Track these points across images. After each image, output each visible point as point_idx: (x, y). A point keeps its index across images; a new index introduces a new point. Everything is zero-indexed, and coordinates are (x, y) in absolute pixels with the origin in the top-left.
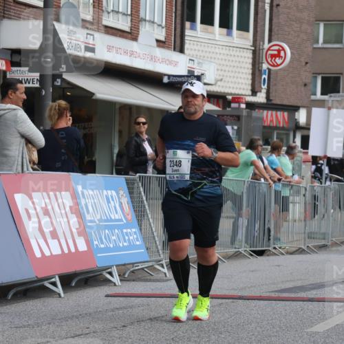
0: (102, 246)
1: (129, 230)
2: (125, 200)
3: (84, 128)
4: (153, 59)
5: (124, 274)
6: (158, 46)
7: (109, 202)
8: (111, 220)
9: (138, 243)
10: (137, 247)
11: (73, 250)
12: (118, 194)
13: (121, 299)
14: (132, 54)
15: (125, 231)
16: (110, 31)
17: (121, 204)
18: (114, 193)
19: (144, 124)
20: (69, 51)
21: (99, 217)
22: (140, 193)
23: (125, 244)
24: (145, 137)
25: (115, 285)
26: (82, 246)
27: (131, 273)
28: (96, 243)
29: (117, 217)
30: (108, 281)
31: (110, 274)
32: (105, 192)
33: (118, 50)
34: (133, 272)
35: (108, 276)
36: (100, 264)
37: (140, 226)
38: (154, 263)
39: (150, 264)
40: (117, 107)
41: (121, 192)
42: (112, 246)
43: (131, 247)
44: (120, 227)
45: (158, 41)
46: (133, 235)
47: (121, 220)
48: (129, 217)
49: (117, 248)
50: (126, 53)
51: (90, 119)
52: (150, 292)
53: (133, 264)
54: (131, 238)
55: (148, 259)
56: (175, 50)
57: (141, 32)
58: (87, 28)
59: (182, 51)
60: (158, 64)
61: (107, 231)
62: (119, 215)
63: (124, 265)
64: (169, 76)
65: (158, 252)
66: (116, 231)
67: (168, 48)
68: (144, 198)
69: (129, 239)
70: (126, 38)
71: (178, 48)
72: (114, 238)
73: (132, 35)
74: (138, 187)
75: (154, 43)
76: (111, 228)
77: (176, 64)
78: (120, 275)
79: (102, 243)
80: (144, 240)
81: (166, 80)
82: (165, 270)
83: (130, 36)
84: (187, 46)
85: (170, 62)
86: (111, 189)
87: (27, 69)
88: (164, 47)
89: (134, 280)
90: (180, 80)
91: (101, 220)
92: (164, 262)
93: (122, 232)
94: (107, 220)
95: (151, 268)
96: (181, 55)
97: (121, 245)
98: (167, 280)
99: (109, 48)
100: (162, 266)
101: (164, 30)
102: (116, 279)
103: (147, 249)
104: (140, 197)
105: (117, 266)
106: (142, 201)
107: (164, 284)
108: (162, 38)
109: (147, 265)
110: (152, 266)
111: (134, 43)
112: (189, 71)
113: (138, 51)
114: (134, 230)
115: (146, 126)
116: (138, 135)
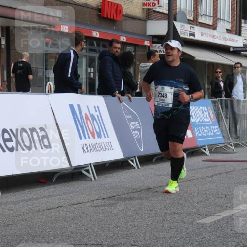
0: (200, 135)
1: (214, 127)
4: (224, 39)
5: (212, 149)
6: (227, 32)
7: (203, 113)
8: (204, 122)
9: (218, 134)
10: (218, 136)
12: (208, 108)
13: (210, 162)
14: (214, 36)
15: (211, 127)
16: (202, 25)
17: (209, 114)
18: (206, 108)
19: (220, 72)
20: (181, 36)
21: (198, 120)
22: (219, 108)
23: (212, 134)
24: (221, 79)
25: (207, 155)
28: (197, 133)
29: (207, 120)
30: (204, 153)
31: (205, 149)
32: (201, 108)
33: (206, 35)
34: (216, 148)
35: (203, 151)
36: (199, 144)
37: (220, 125)
39: (225, 144)
40: (207, 64)
41: (209, 108)
42: (205, 135)
43: (215, 136)
44: (209, 126)
45: (227, 29)
46: (216, 129)
47: (209, 122)
48: (214, 120)
49: (208, 136)
50: (210, 36)
52: (225, 159)
53: (216, 144)
54: (215, 131)
55: (224, 142)
56: (236, 34)
57: (218, 25)
58: (191, 24)
59: (240, 34)
60: (227, 41)
61: (202, 128)
62: (209, 119)
63: (212, 145)
64: (233, 48)
65: (229, 138)
66: (207, 127)
67: (233, 33)
68: (221, 110)
69: (214, 132)
70: (210, 28)
71: (238, 33)
72: (206, 131)
73: (214, 27)
74: (218, 105)
75: (225, 31)
76: (205, 126)
77: (237, 41)
78: (209, 150)
79: (200, 134)
80: (222, 132)
81: (231, 50)
82: (233, 148)
83: (212, 27)
84: (242, 32)
85: (234, 40)
86: (204, 106)
87: (160, 45)
88: (230, 33)
89: (217, 153)
90: (239, 49)
91: (199, 122)
92: (232, 144)
93: (210, 128)
94: (202, 122)
95: (226, 146)
96: (240, 37)
97: (210, 135)
98: (234, 153)
99: (202, 34)
100: (231, 146)
101: (230, 24)
102: (207, 152)
103: (223, 137)
104: (219, 110)
105: (208, 145)
106: (221, 112)
107: (233, 154)
108: (229, 28)
109: (223, 145)
110: (226, 145)
111: (215, 31)
112: (244, 45)
113: (217, 35)
114: (216, 127)
115: (221, 74)
116: (217, 78)
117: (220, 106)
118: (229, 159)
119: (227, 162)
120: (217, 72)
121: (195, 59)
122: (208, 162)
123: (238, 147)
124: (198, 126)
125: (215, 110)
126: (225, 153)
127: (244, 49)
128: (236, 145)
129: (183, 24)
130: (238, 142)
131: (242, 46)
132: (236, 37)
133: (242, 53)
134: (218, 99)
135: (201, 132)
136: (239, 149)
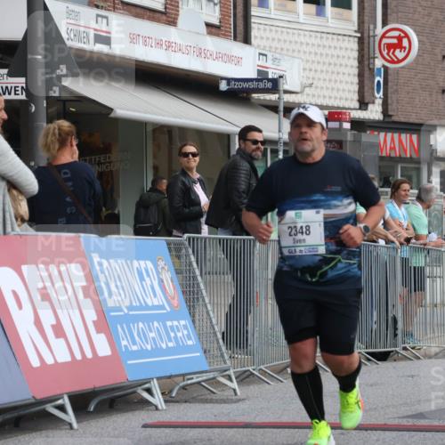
0: (135, 348)
1: (175, 323)
2: (168, 276)
3: (99, 164)
4: (201, 53)
5: (171, 391)
6: (210, 33)
7: (142, 279)
8: (147, 307)
9: (190, 343)
10: (189, 349)
11: (89, 355)
12: (156, 266)
13: (167, 430)
14: (169, 45)
15: (169, 323)
16: (133, 9)
17: (161, 281)
18: (150, 265)
19: (194, 155)
20: (69, 43)
21: (127, 303)
22: (190, 264)
23: (170, 345)
24: (196, 176)
25: (157, 408)
26: (104, 349)
27: (180, 389)
28: (124, 343)
29: (156, 303)
30: (147, 403)
31: (149, 391)
32: (136, 263)
33: (146, 40)
34: (184, 388)
35: (146, 395)
36: (132, 376)
37: (193, 316)
38: (216, 374)
39: (211, 375)
40: (149, 129)
41: (161, 263)
42: (149, 347)
43: (180, 349)
44: (162, 319)
45: (208, 25)
46: (182, 329)
47: (162, 307)
48: (175, 302)
49: (157, 351)
50: (159, 44)
51: (107, 149)
52: (211, 419)
53: (184, 375)
54: (179, 335)
55: (207, 368)
56: (235, 39)
57: (181, 12)
58: (97, 7)
59: (247, 40)
60: (210, 61)
61: (141, 325)
62: (159, 300)
63: (170, 377)
64: (229, 80)
65: (222, 356)
66: (156, 324)
67: (225, 36)
68: (198, 272)
69: (176, 337)
70: (159, 21)
71: (240, 36)
72: (152, 335)
73: (167, 16)
74: (187, 255)
75: (204, 29)
76: (148, 319)
77: (238, 61)
78: (163, 394)
79: (134, 343)
80: (200, 336)
81: (223, 86)
82: (235, 385)
83: (164, 18)
84: (254, 33)
85: (230, 59)
86: (145, 259)
87: (6, 71)
88: (218, 35)
89: (186, 402)
90: (246, 85)
91: (131, 308)
92: (231, 372)
93: (165, 326)
94: (141, 308)
95: (213, 381)
96: (247, 47)
97: (164, 346)
98: (238, 401)
99: (134, 38)
100: (230, 379)
101: (217, 8)
102: (158, 399)
103: (205, 352)
104: (191, 270)
105: (158, 379)
106: (195, 278)
107: (234, 406)
108: (216, 22)
109: (205, 377)
110: (214, 378)
111: (172, 29)
112: (259, 72)
113: (178, 41)
114: (183, 322)
115: (197, 159)
116: (185, 172)
117: (193, 259)
118: (225, 419)
119: (217, 430)
120: (186, 155)
121: (112, 115)
122: (158, 430)
123: (249, 384)
124: (128, 320)
125: (178, 272)
126: (211, 401)
127: (261, 85)
128: (245, 378)
129: (72, 7)
130: (250, 369)
131: (254, 75)
132: (237, 48)
133: (255, 96)
134: (186, 235)
135: (137, 338)
136: (254, 389)
